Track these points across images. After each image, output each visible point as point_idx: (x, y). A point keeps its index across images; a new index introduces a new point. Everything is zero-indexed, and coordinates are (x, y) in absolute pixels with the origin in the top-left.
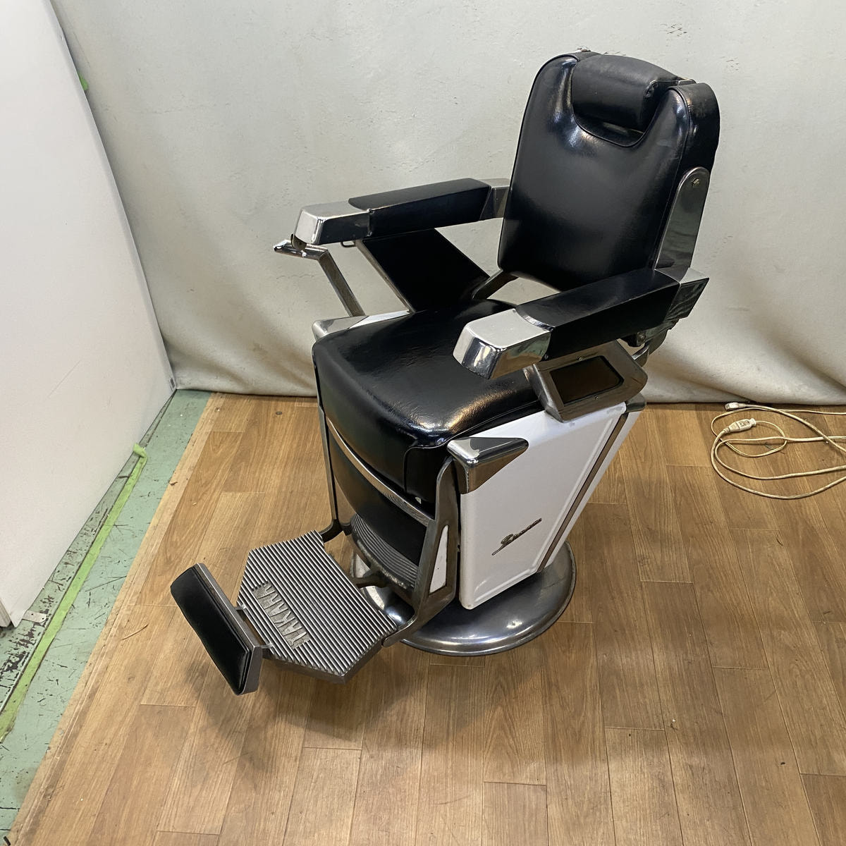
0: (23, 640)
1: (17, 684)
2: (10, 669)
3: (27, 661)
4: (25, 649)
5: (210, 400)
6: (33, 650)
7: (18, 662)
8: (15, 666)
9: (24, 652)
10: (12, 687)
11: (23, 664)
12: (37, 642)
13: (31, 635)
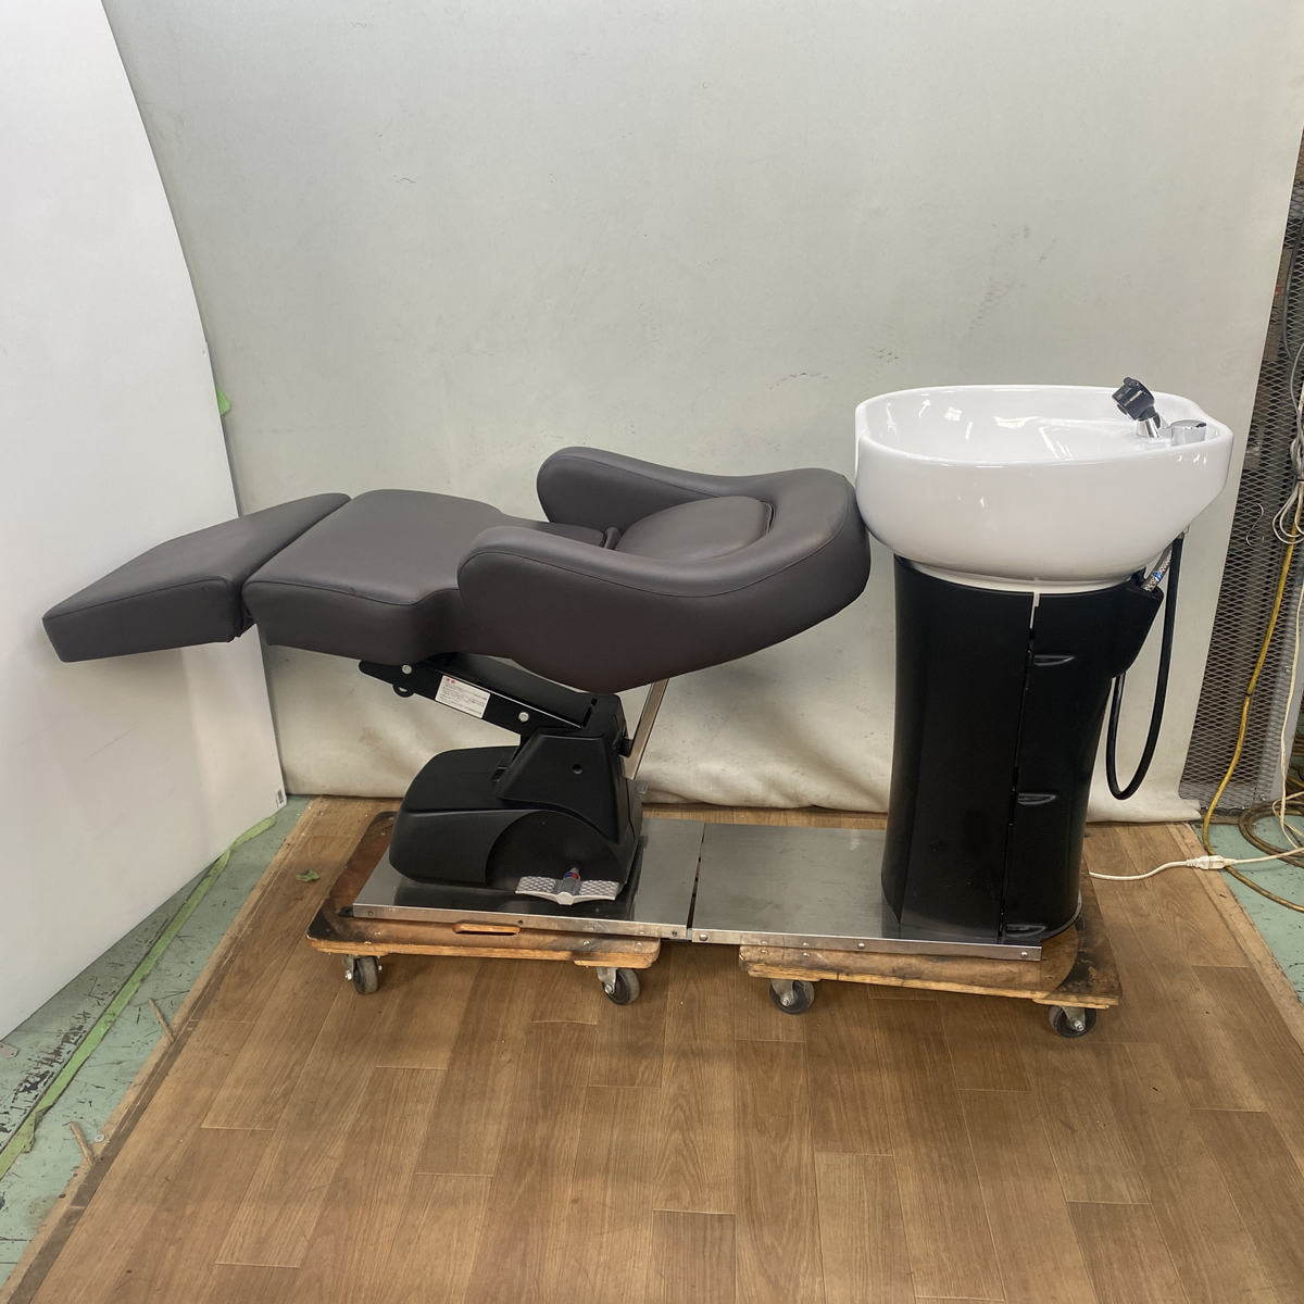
0: (47, 1059)
1: (34, 1107)
2: (26, 1089)
3: (50, 1081)
4: (51, 1070)
5: (311, 803)
6: (59, 1069)
7: (38, 1083)
8: (34, 1086)
9: (48, 1072)
10: (29, 1109)
11: (45, 1083)
12: (66, 1061)
13: (57, 1052)
